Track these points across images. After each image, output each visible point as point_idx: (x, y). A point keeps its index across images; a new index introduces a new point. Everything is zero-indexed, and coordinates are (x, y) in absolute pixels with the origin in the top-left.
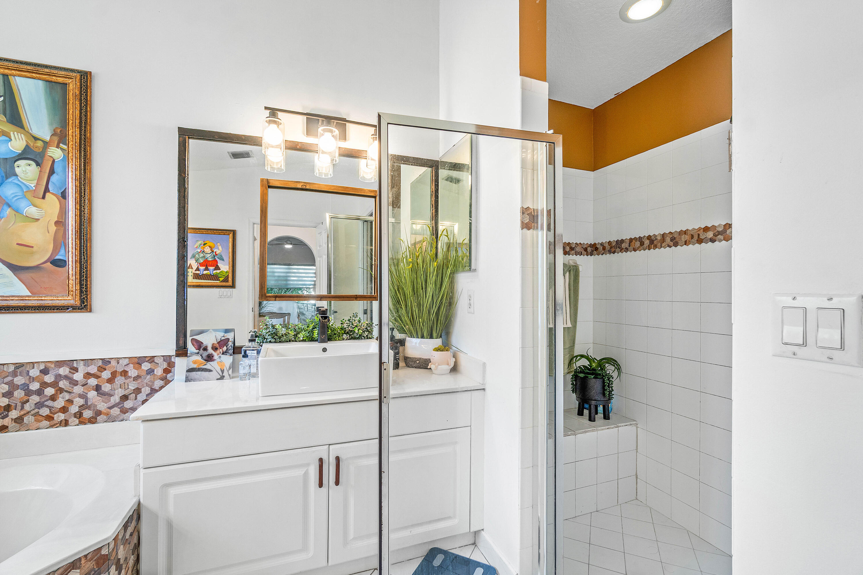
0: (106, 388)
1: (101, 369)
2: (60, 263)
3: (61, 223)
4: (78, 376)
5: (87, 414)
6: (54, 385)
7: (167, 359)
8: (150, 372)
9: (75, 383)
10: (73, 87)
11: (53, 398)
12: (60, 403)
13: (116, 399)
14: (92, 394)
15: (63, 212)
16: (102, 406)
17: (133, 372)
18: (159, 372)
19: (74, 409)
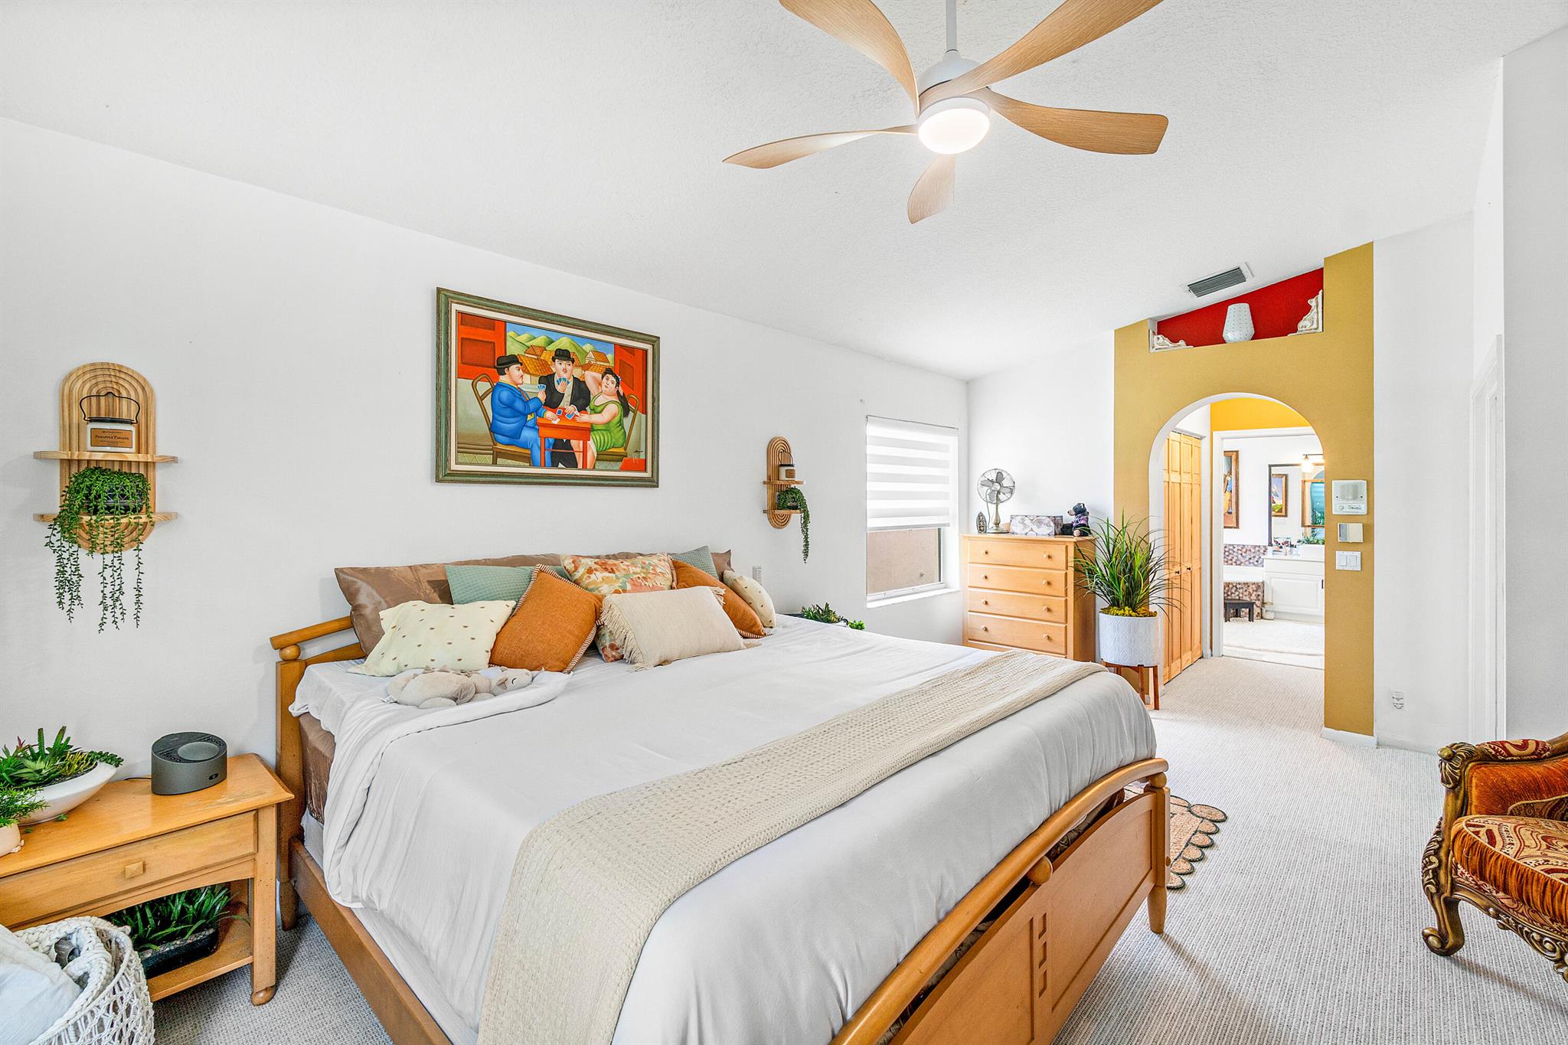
0: (1244, 554)
1: (1242, 548)
2: (1230, 513)
3: (1230, 500)
4: (1235, 550)
5: (1238, 562)
6: (1228, 551)
7: (1265, 547)
8: (1259, 551)
9: (1234, 552)
10: (1234, 457)
11: (1228, 556)
12: (1230, 558)
13: (1247, 559)
14: (1240, 556)
15: (1231, 497)
16: (1243, 561)
17: (1253, 551)
18: (1262, 551)
19: (1234, 560)
